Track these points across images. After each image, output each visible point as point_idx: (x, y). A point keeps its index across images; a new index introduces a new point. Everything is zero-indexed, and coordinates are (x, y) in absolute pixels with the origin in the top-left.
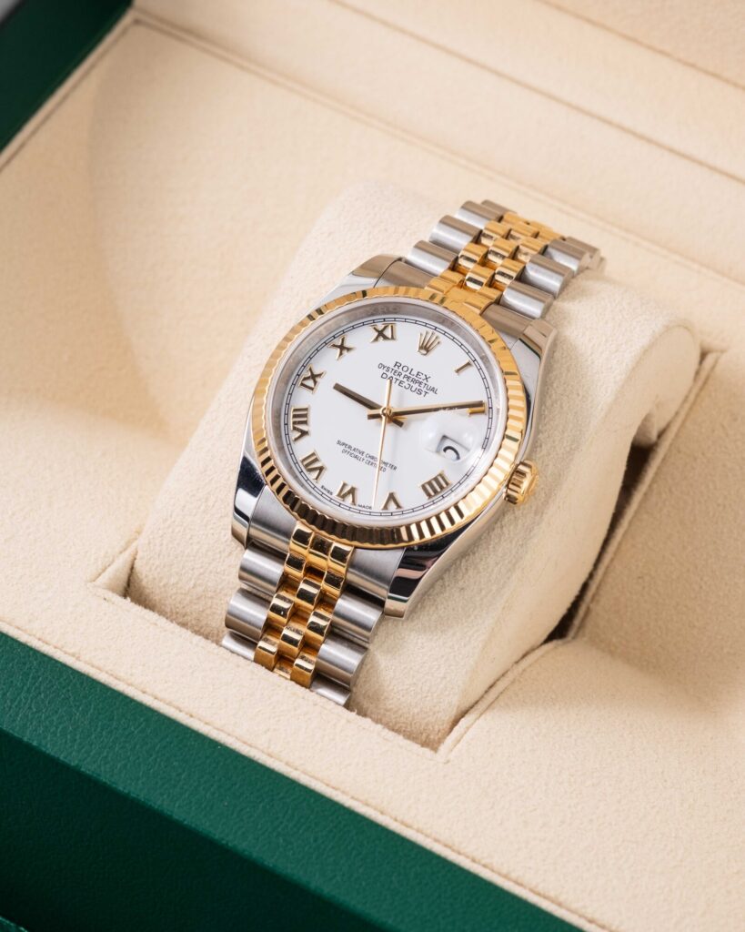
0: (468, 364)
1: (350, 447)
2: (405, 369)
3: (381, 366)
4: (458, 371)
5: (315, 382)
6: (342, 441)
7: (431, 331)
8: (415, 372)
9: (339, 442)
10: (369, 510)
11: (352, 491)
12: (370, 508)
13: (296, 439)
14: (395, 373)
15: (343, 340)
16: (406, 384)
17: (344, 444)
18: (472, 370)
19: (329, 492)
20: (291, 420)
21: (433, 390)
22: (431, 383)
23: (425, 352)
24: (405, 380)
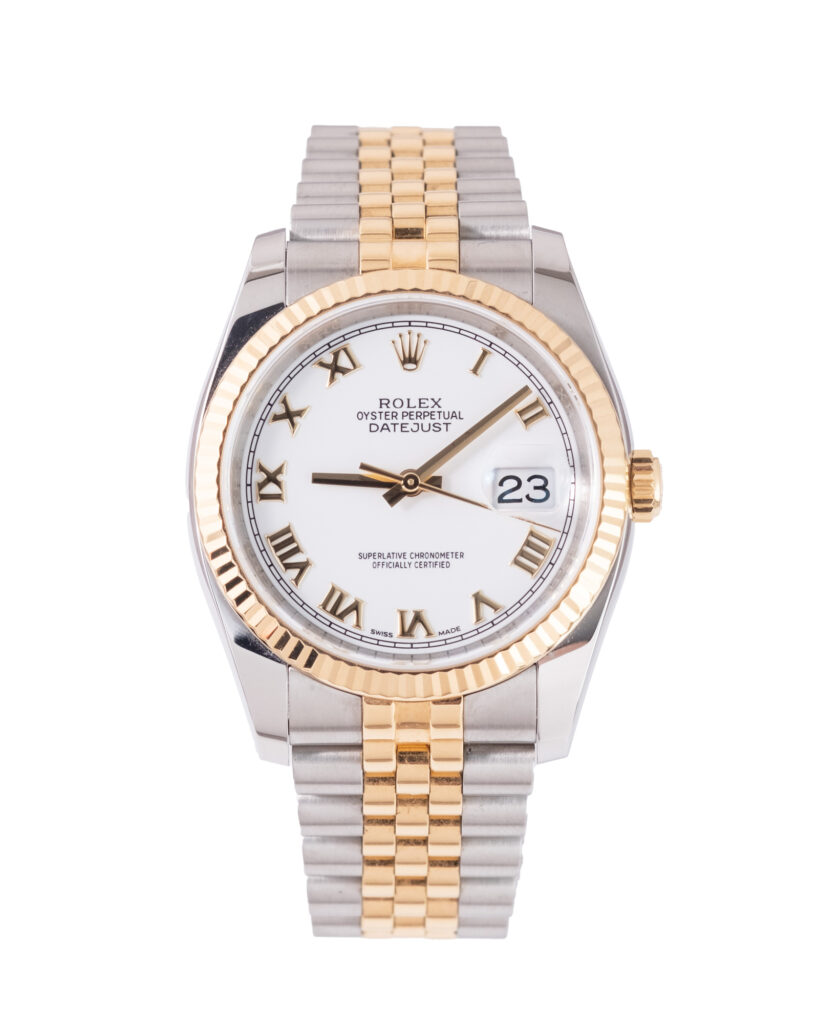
0: (485, 353)
1: (381, 555)
2: (398, 403)
3: (361, 415)
4: (475, 371)
5: (278, 484)
6: (365, 551)
7: (404, 331)
8: (414, 402)
9: (361, 556)
10: (457, 633)
11: (418, 618)
12: (457, 629)
13: (297, 580)
14: (386, 416)
15: (284, 402)
16: (411, 425)
17: (369, 555)
18: (495, 361)
19: (385, 634)
20: (275, 557)
21: (454, 415)
22: (446, 407)
23: (413, 366)
24: (406, 419)
